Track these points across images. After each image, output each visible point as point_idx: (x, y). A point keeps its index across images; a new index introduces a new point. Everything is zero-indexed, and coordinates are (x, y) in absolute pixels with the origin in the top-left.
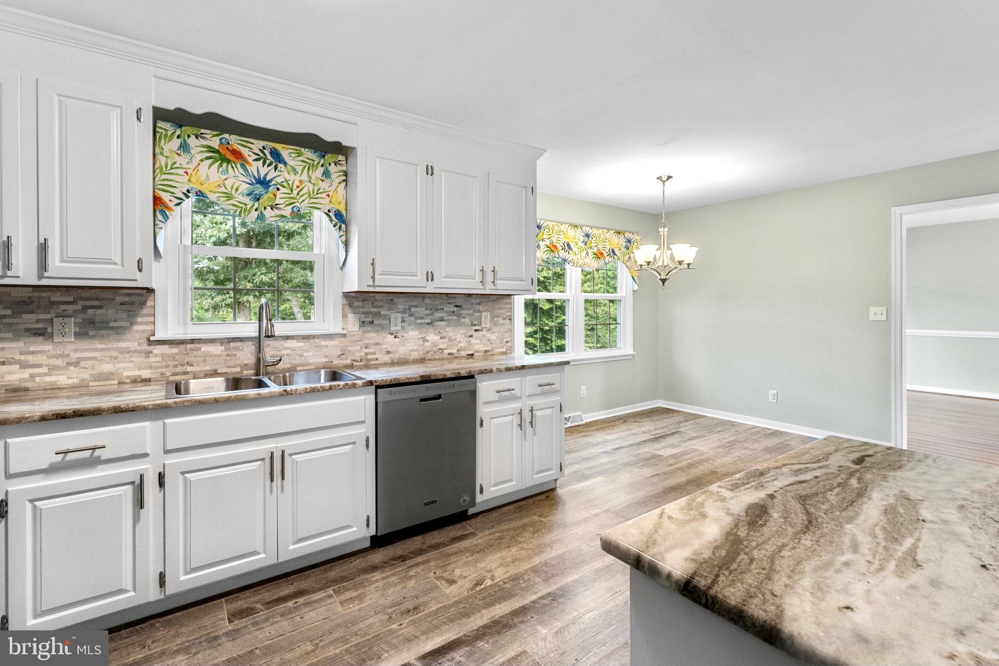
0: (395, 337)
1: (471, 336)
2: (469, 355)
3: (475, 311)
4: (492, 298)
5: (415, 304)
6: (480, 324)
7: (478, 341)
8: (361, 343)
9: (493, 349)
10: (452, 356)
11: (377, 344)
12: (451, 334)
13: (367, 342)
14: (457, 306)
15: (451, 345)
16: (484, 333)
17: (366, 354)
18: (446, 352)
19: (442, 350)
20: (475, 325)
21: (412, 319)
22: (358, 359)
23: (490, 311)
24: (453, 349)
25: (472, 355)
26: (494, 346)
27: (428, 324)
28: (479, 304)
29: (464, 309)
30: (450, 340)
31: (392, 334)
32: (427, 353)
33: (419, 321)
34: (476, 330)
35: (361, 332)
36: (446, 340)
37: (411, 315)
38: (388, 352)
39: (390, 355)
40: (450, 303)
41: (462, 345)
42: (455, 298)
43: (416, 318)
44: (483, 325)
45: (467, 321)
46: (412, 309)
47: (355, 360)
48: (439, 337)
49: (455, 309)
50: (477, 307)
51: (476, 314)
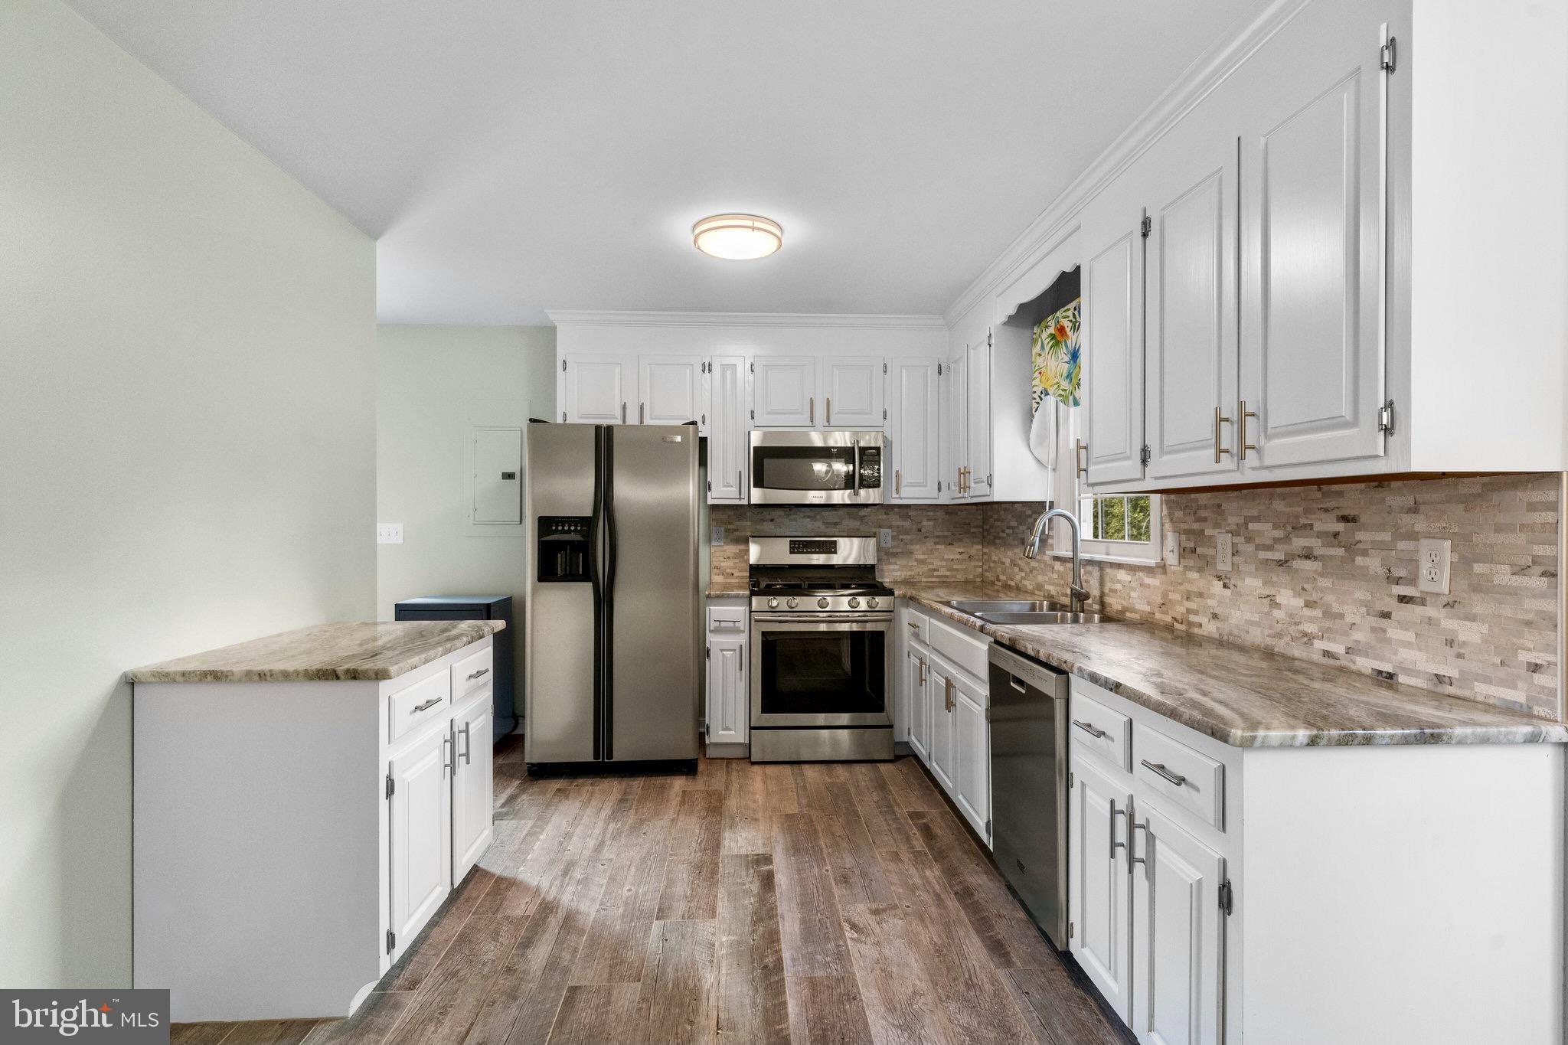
0: (1225, 586)
1: (1386, 615)
2: (1380, 672)
3: (1399, 536)
4: (1465, 488)
5: (1254, 513)
6: (1413, 581)
7: (1409, 636)
8: (1182, 588)
9: (1466, 678)
10: (1331, 662)
11: (1201, 595)
12: (1330, 598)
13: (1189, 587)
14: (1345, 519)
15: (1329, 630)
16: (1430, 611)
17: (1189, 611)
18: (1319, 645)
19: (1308, 638)
20: (1398, 581)
21: (1250, 548)
22: (1179, 617)
23: (1451, 537)
24: (1334, 640)
25: (1391, 676)
26: (1472, 666)
27: (1281, 563)
28: (1414, 510)
29: (1364, 528)
30: (1328, 614)
31: (1219, 578)
32: (1279, 635)
33: (1263, 555)
34: (1403, 599)
35: (1180, 568)
36: (1318, 613)
37: (1249, 540)
38: (1215, 616)
39: (1219, 624)
40: (1326, 510)
41: (1358, 636)
42: (1340, 494)
43: (1259, 548)
44: (1424, 585)
45: (1373, 563)
46: (1251, 526)
47: (1175, 619)
48: (1300, 602)
49: (1340, 527)
50: (1406, 519)
51: (1402, 545)
